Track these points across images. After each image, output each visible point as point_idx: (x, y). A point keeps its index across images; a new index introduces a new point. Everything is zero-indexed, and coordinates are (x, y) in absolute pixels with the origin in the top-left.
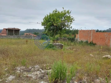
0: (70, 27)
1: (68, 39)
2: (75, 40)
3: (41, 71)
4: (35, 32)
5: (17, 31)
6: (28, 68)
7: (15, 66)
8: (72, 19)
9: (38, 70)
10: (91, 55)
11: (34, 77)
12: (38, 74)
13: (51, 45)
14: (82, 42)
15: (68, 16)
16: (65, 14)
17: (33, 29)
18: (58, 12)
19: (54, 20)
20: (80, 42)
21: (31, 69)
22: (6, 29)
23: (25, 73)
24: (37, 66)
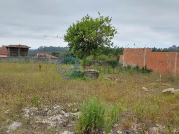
0: (111, 43)
1: (107, 62)
3: (63, 114)
4: (54, 52)
5: (24, 50)
6: (42, 109)
7: (21, 106)
8: (114, 31)
9: (59, 113)
10: (144, 88)
11: (51, 125)
12: (59, 119)
13: (79, 72)
14: (129, 67)
15: (107, 25)
16: (101, 23)
17: (51, 47)
18: (91, 20)
19: (84, 33)
20: (125, 68)
21: (47, 111)
22: (7, 47)
23: (38, 117)
24: (58, 106)
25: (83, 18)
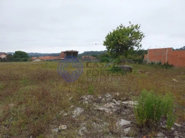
0: (140, 45)
1: (134, 60)
2: (144, 62)
3: (115, 103)
6: (97, 97)
8: (142, 35)
9: (111, 101)
10: (174, 80)
11: (108, 112)
12: (113, 107)
13: (117, 67)
14: (153, 63)
15: (137, 31)
16: (132, 30)
18: (124, 28)
19: (119, 38)
21: (101, 99)
22: (65, 52)
23: (95, 104)
24: (109, 95)
25: (118, 28)
